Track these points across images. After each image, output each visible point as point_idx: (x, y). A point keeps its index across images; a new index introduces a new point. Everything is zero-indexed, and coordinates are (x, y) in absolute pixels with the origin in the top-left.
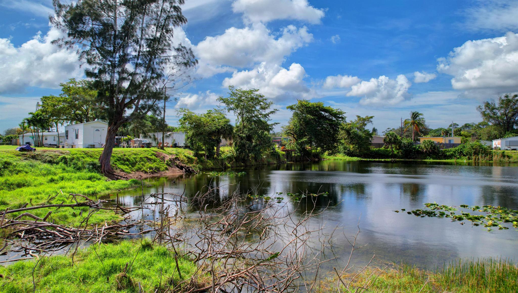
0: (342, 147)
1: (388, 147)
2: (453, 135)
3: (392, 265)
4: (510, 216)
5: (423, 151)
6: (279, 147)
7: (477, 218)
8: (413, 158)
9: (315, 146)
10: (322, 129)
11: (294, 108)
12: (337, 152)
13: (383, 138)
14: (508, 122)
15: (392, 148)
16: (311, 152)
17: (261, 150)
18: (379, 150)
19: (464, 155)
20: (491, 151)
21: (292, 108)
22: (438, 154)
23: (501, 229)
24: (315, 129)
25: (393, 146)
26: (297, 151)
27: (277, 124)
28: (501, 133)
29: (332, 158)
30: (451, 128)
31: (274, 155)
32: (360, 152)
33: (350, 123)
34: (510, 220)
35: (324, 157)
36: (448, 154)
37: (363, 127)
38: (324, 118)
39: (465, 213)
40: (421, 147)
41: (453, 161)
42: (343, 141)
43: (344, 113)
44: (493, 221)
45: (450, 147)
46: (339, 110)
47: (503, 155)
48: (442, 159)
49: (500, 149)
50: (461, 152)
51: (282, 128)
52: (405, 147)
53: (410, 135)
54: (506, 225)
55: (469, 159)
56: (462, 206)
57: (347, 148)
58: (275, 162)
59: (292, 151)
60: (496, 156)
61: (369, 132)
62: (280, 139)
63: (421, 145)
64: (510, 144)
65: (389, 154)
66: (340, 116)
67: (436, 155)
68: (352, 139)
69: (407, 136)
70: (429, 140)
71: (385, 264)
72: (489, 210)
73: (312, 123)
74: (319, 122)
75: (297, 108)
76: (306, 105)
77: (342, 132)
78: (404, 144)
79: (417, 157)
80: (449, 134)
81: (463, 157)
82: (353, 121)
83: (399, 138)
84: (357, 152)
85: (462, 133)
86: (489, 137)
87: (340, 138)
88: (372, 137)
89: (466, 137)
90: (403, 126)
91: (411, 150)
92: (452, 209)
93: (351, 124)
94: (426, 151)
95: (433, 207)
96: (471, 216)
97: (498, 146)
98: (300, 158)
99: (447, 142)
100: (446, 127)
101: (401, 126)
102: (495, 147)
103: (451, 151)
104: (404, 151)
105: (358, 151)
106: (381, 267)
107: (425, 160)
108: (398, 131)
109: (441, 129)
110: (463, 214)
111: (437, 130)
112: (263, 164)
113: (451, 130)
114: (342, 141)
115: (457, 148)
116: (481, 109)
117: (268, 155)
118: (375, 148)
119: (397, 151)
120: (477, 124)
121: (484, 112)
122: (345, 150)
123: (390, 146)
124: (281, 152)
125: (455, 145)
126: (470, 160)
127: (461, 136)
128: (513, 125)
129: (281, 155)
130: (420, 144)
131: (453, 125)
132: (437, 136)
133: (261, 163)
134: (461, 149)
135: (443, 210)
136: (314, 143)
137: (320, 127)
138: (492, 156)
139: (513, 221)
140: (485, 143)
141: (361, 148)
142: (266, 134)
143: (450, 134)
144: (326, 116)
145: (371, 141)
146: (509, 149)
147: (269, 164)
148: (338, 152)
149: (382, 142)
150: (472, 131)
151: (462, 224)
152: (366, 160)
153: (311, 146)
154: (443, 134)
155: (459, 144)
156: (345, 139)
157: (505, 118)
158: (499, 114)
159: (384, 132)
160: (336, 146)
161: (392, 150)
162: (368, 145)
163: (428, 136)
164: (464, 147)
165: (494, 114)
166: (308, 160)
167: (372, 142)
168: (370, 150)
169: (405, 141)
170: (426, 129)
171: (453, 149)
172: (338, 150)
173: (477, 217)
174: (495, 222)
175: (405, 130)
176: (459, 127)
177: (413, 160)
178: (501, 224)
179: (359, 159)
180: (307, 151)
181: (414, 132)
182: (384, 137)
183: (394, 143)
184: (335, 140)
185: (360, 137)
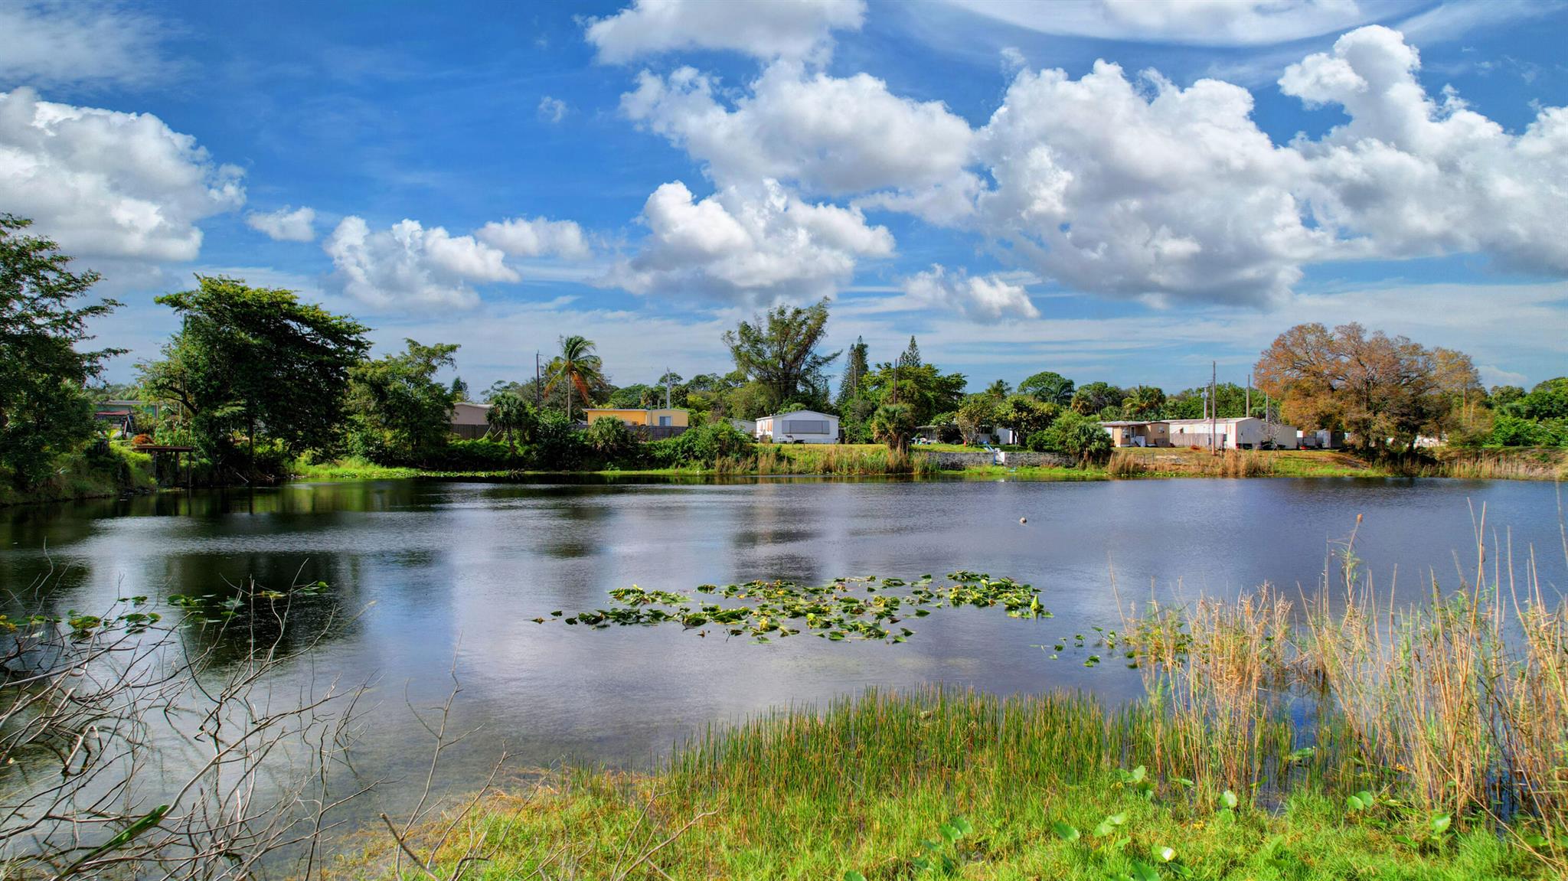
0: (357, 436)
1: (500, 437)
2: (669, 403)
3: (538, 776)
4: (802, 601)
5: (596, 446)
6: (124, 437)
7: (736, 616)
8: (571, 468)
9: (265, 431)
10: (290, 377)
11: (186, 303)
12: (343, 452)
13: (485, 409)
14: (787, 376)
15: (511, 439)
16: (252, 453)
17: (47, 448)
18: (473, 446)
19: (697, 458)
20: (754, 444)
21: (176, 303)
22: (634, 455)
23: (784, 635)
24: (265, 378)
25: (515, 432)
26: (197, 450)
27: (116, 352)
28: (773, 403)
29: (324, 471)
30: (664, 385)
31: (105, 466)
32: (414, 450)
33: (385, 360)
34: (802, 612)
35: (297, 469)
36: (658, 454)
37: (426, 375)
38: (299, 341)
39: (708, 605)
40: (589, 437)
41: (669, 471)
42: (359, 418)
43: (365, 331)
44: (769, 619)
45: (663, 436)
46: (349, 321)
47: (780, 458)
48: (644, 469)
49: (771, 442)
50: (690, 449)
51: (137, 371)
52: (547, 435)
53: (561, 402)
54: (795, 623)
55: (708, 466)
56: (700, 589)
57: (375, 439)
58: (111, 491)
59: (177, 451)
60: (765, 458)
61: (444, 391)
62: (129, 407)
63: (591, 431)
64: (792, 428)
65: (503, 456)
66: (353, 338)
67: (629, 459)
68: (390, 411)
69: (554, 406)
70: (610, 416)
71: (519, 776)
72: (759, 593)
73: (255, 357)
74: (279, 353)
75: (200, 304)
76: (231, 297)
77: (358, 389)
78: (545, 427)
79: (579, 464)
80: (659, 402)
81: (692, 461)
82: (396, 355)
83: (532, 411)
84: (406, 453)
85: (690, 398)
86: (748, 410)
87: (351, 409)
88: (452, 407)
89: (699, 409)
90: (541, 377)
91: (564, 445)
92: (678, 599)
93: (386, 364)
94: (603, 448)
95: (631, 598)
96: (722, 610)
97: (767, 433)
98: (211, 475)
99: (657, 423)
100: (652, 383)
101: (536, 376)
102: (761, 436)
103: (665, 447)
104: (546, 446)
105: (409, 448)
106: (507, 789)
107: (601, 473)
108: (528, 391)
109: (638, 389)
110: (705, 610)
111: (630, 390)
112: (56, 501)
113: (664, 390)
114: (356, 417)
115: (680, 440)
116: (732, 339)
117: (76, 465)
118: (459, 439)
119: (526, 447)
120: (723, 377)
121: (738, 348)
122: (369, 445)
123: (505, 434)
124: (133, 454)
125: (674, 431)
126: (710, 470)
127: (688, 407)
128: (796, 383)
129: (132, 465)
130: (588, 427)
131: (669, 379)
132: (630, 407)
133: (43, 497)
134: (690, 441)
135: (658, 605)
136: (262, 425)
137: (284, 370)
138: (757, 459)
139: (808, 612)
140: (741, 427)
141: (418, 440)
142: (68, 390)
143: (663, 402)
144: (304, 335)
145: (448, 419)
146: (789, 440)
147: (81, 499)
148: (347, 452)
149: (481, 420)
150: (711, 394)
151: (703, 635)
152: (433, 474)
153: (250, 434)
154: (646, 401)
155: (684, 429)
156: (368, 413)
157: (781, 366)
158: (768, 354)
159: (487, 391)
160: (337, 434)
161: (512, 445)
162: (440, 431)
163: (608, 406)
164: (696, 435)
165: (760, 354)
166: (239, 481)
167: (454, 422)
168: (445, 445)
169: (547, 419)
170: (602, 385)
171: (671, 442)
172: (346, 445)
173: (736, 612)
174: (772, 620)
175: (547, 386)
176: (682, 383)
177: (569, 473)
178: (785, 623)
179: (412, 472)
180: (237, 451)
181: (572, 396)
182: (488, 406)
183: (519, 424)
184: (336, 415)
185: (416, 406)
